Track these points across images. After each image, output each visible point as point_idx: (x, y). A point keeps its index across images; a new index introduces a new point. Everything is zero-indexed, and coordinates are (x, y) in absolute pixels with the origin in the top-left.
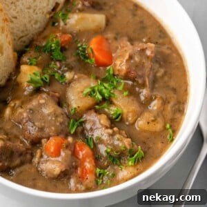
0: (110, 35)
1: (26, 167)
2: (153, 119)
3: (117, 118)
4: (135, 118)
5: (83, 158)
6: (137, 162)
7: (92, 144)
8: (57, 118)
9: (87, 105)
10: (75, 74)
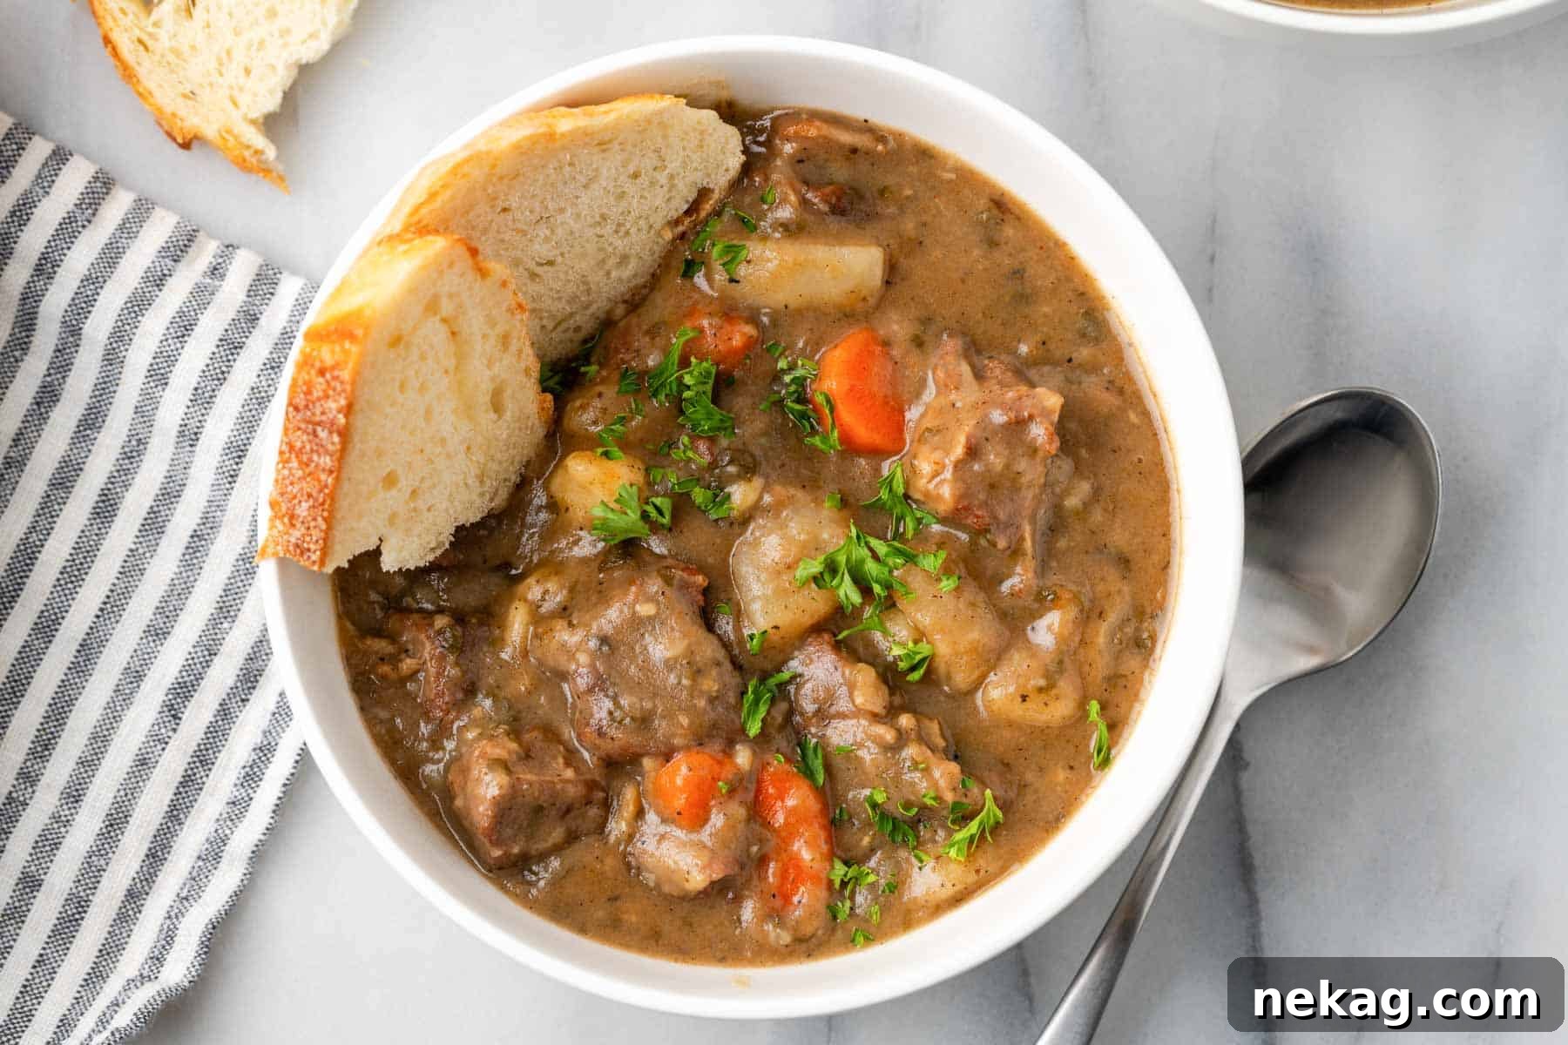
0: (897, 327)
1: (583, 853)
2: (1042, 682)
3: (913, 668)
4: (977, 673)
5: (787, 824)
6: (976, 844)
7: (817, 764)
8: (699, 680)
9: (807, 620)
10: (766, 488)
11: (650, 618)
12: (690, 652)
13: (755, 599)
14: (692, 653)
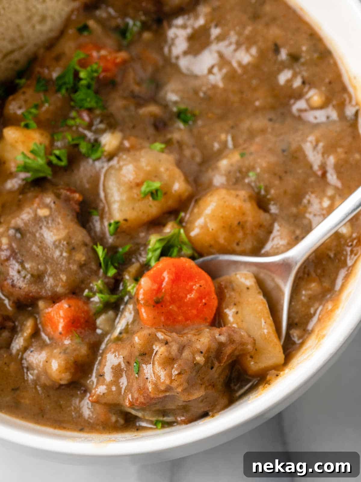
8: (74, 254)
9: (145, 218)
10: (124, 138)
11: (46, 217)
12: (68, 238)
13: (115, 202)
14: (70, 238)
